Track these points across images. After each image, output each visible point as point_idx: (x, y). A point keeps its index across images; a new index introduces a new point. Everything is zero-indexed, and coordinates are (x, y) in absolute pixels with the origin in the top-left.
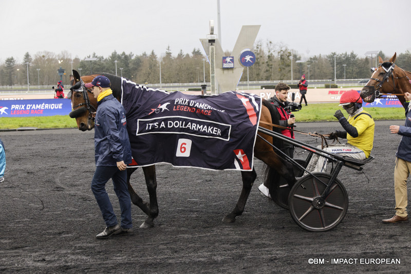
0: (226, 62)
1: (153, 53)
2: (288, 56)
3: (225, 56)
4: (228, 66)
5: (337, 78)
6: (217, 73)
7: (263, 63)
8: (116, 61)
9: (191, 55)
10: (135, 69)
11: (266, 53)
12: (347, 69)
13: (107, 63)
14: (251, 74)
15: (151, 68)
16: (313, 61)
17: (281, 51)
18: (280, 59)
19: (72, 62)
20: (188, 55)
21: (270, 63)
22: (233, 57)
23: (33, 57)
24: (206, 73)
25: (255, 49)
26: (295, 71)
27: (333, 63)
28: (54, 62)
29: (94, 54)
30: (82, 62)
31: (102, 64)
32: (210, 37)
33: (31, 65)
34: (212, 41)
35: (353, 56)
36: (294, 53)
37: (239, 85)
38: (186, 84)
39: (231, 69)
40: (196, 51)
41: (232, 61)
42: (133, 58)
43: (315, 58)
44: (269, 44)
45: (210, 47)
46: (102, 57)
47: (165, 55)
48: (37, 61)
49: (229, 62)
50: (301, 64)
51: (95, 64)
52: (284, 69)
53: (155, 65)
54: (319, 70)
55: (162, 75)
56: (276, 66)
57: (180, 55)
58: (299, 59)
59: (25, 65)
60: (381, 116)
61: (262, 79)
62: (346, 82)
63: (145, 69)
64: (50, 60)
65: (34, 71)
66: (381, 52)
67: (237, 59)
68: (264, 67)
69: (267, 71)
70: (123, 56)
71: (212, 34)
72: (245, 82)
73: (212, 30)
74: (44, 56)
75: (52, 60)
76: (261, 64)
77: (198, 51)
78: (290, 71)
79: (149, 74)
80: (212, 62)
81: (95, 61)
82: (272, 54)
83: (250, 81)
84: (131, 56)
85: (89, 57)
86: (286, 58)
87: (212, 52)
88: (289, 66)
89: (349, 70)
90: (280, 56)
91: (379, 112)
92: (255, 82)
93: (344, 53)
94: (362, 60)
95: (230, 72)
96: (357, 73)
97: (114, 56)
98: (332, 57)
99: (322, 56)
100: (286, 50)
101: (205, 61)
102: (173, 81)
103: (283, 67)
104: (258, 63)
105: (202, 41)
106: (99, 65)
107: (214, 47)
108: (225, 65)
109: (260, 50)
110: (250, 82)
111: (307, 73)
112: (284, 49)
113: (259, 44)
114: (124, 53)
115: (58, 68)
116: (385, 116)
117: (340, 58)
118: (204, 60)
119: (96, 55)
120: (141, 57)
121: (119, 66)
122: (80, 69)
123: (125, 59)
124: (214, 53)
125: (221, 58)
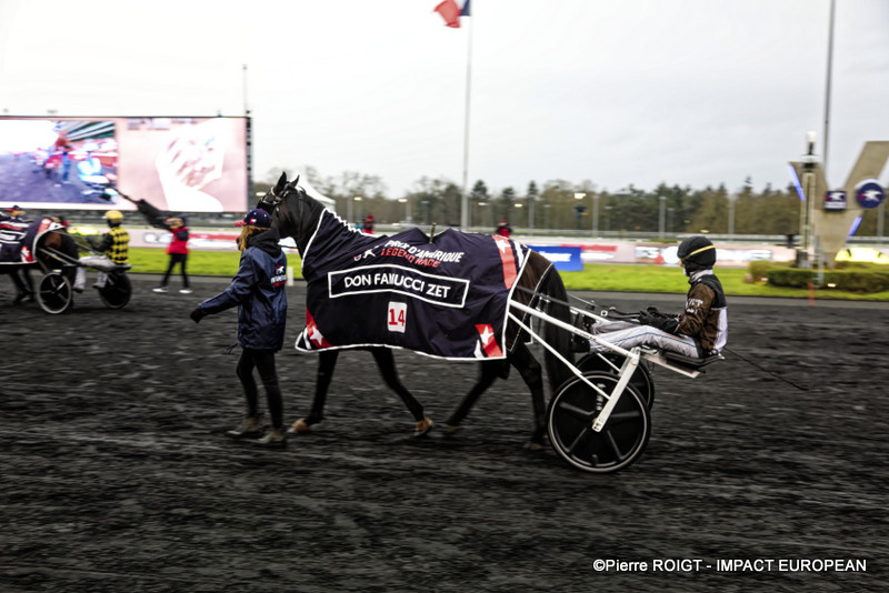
0: (830, 200)
1: (722, 187)
3: (830, 190)
4: (835, 207)
8: (663, 198)
9: (785, 191)
10: (692, 211)
13: (649, 201)
15: (717, 209)
19: (596, 197)
20: (779, 192)
22: (845, 193)
23: (541, 188)
28: (570, 195)
29: (631, 186)
30: (612, 197)
31: (643, 201)
32: (806, 159)
33: (537, 198)
34: (809, 166)
38: (772, 237)
39: (842, 210)
40: (791, 185)
41: (843, 198)
42: (690, 194)
46: (643, 191)
47: (741, 191)
48: (546, 195)
49: (837, 201)
51: (631, 200)
53: (724, 206)
55: (736, 221)
57: (767, 192)
59: (527, 201)
63: (708, 211)
64: (567, 194)
65: (540, 206)
67: (851, 196)
70: (675, 191)
71: (810, 153)
72: (874, 238)
73: (811, 147)
74: (557, 187)
75: (569, 192)
79: (714, 219)
80: (808, 198)
81: (631, 196)
84: (687, 190)
85: (624, 190)
87: (809, 183)
95: (838, 216)
97: (662, 190)
102: (753, 229)
105: (794, 165)
106: (636, 202)
107: (810, 174)
108: (830, 205)
115: (576, 205)
119: (633, 187)
120: (704, 192)
121: (669, 205)
122: (608, 208)
123: (676, 195)
124: (813, 184)
125: (823, 193)
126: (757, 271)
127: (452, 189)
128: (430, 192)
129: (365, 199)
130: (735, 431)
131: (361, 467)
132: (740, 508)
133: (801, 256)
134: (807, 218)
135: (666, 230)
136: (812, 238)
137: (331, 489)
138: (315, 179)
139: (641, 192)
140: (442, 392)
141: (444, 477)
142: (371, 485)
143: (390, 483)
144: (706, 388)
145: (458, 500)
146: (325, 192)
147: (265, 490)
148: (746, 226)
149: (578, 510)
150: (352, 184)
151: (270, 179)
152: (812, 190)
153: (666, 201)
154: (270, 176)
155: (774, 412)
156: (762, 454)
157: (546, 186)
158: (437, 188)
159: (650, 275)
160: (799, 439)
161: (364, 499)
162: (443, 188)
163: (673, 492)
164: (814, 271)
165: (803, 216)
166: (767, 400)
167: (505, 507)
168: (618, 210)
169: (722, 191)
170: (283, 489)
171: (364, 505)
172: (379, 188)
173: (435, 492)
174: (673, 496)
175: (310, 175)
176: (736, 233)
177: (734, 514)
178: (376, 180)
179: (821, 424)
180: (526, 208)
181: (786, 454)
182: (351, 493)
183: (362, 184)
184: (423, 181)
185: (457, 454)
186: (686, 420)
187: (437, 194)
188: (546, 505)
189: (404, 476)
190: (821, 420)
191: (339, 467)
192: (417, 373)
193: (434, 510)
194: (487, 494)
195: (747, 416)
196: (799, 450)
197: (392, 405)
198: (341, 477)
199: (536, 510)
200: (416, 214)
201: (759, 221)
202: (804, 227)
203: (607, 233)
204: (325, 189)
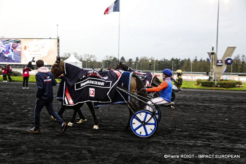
0: (218, 63)
1: (189, 59)
7: (239, 65)
9: (206, 60)
10: (181, 65)
11: (241, 61)
14: (233, 70)
15: (188, 65)
19: (154, 61)
20: (204, 60)
23: (139, 59)
25: (236, 58)
28: (147, 61)
30: (159, 62)
32: (212, 51)
33: (138, 62)
34: (213, 53)
37: (224, 74)
38: (202, 73)
41: (222, 62)
42: (180, 61)
44: (243, 57)
45: (212, 56)
47: (194, 60)
48: (141, 61)
49: (220, 63)
51: (164, 62)
53: (189, 64)
55: (193, 68)
57: (201, 60)
59: (136, 62)
63: (185, 65)
64: (146, 60)
65: (139, 64)
67: (224, 62)
68: (240, 67)
71: (213, 50)
72: (230, 73)
73: (213, 48)
74: (144, 59)
75: (147, 60)
79: (187, 67)
80: (212, 62)
82: (244, 61)
83: (232, 72)
84: (179, 60)
87: (212, 58)
92: (235, 73)
95: (220, 67)
97: (173, 60)
102: (197, 70)
105: (208, 53)
107: (213, 56)
108: (218, 64)
114: (176, 59)
115: (149, 64)
120: (184, 60)
121: (174, 64)
122: (158, 64)
123: (177, 61)
124: (213, 58)
125: (216, 61)
126: (199, 82)
127: (115, 59)
128: (109, 60)
129: (91, 62)
130: (193, 126)
131: (90, 136)
132: (195, 147)
133: (210, 78)
134: (212, 67)
135: (174, 71)
136: (213, 73)
137: (81, 143)
138: (77, 56)
139: (167, 60)
140: (112, 115)
141: (113, 139)
142: (92, 142)
143: (98, 141)
144: (185, 114)
145: (117, 145)
146: (80, 60)
147: (62, 143)
148: (195, 70)
149: (150, 148)
150: (87, 58)
151: (64, 56)
152: (213, 60)
153: (174, 63)
154: (64, 55)
155: (203, 121)
156: (201, 133)
157: (141, 58)
158: (111, 59)
160: (210, 128)
161: (90, 145)
162: (112, 59)
163: (176, 143)
164: (214, 82)
165: (211, 67)
166: (202, 118)
167: (130, 147)
168: (161, 65)
169: (189, 60)
170: (68, 143)
171: (90, 147)
172: (95, 59)
173: (110, 143)
174: (176, 144)
175: (75, 55)
176: (192, 71)
177: (193, 149)
178: (94, 56)
179: (216, 124)
180: (135, 64)
181: (207, 133)
182: (87, 144)
183: (90, 58)
184: (107, 57)
185: (117, 133)
186: (180, 123)
187: (111, 60)
188: (141, 147)
189: (102, 139)
190: (217, 123)
191: (84, 137)
192: (105, 110)
193: (110, 148)
194: (125, 144)
195: (196, 122)
196: (211, 131)
197: (99, 119)
198: (84, 139)
199: (139, 148)
200: (105, 66)
201: (199, 68)
202: (211, 70)
203: (158, 71)
204: (80, 59)
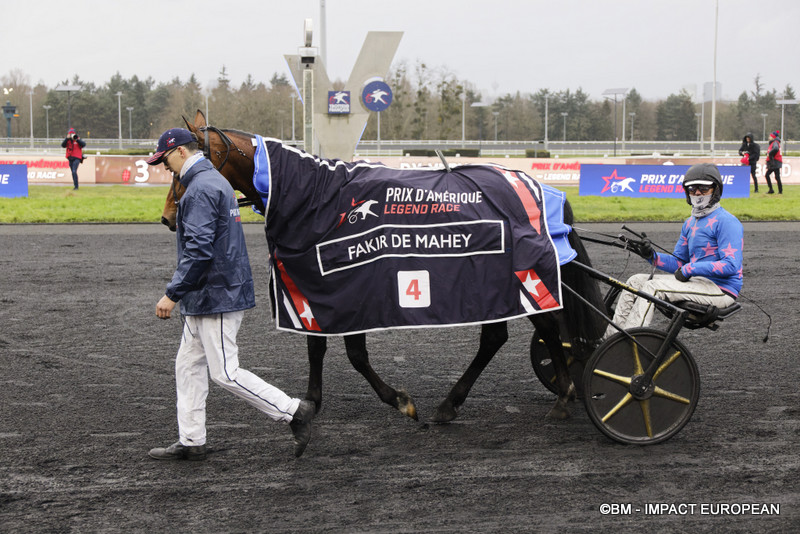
0: (335, 102)
1: (193, 79)
2: (457, 94)
3: (332, 90)
4: (338, 110)
5: (551, 138)
6: (317, 122)
7: (409, 106)
8: (119, 94)
9: (269, 85)
10: (157, 110)
11: (415, 87)
12: (568, 121)
13: (100, 98)
14: (384, 126)
15: (188, 108)
16: (504, 104)
17: (444, 82)
18: (440, 98)
19: (31, 93)
20: (262, 86)
21: (422, 105)
22: (348, 93)
24: (296, 123)
25: (394, 77)
26: (469, 122)
27: (542, 110)
29: (77, 78)
30: (52, 94)
31: (93, 97)
32: (304, 52)
34: (308, 60)
35: (581, 97)
36: (469, 88)
37: (360, 147)
39: (345, 115)
40: (279, 78)
41: (347, 99)
42: (153, 88)
43: (508, 99)
44: (421, 69)
45: (305, 72)
46: (93, 85)
47: (216, 85)
49: (341, 103)
50: (480, 110)
51: (78, 98)
52: (448, 118)
53: (196, 104)
54: (515, 123)
56: (433, 111)
57: (246, 87)
58: (478, 100)
60: (630, 214)
61: (405, 137)
62: (567, 147)
63: (176, 110)
66: (634, 91)
67: (356, 96)
68: (409, 114)
69: (416, 121)
70: (134, 85)
71: (308, 45)
72: (372, 142)
73: (309, 37)
76: (404, 107)
77: (283, 79)
78: (460, 123)
80: (308, 98)
81: (78, 92)
82: (425, 89)
83: (382, 139)
84: (149, 83)
85: (66, 84)
86: (453, 97)
87: (309, 82)
88: (457, 112)
89: (572, 124)
90: (440, 94)
91: (624, 205)
92: (391, 142)
93: (564, 90)
94: (597, 105)
95: (343, 121)
96: (588, 131)
97: (116, 84)
98: (540, 98)
99: (521, 96)
100: (453, 82)
101: (296, 99)
103: (447, 114)
104: (398, 105)
105: (289, 59)
106: (84, 99)
107: (312, 71)
108: (334, 108)
109: (404, 81)
110: (383, 142)
111: (493, 127)
112: (449, 79)
113: (401, 68)
114: (135, 79)
115: (3, 103)
116: (637, 214)
117: (556, 101)
118: (293, 95)
119: (80, 80)
120: (169, 86)
121: (126, 103)
123: (138, 90)
135: (126, 136)
153: (123, 98)
159: (119, 198)
168: (62, 110)
169: (193, 84)
203: (47, 141)
